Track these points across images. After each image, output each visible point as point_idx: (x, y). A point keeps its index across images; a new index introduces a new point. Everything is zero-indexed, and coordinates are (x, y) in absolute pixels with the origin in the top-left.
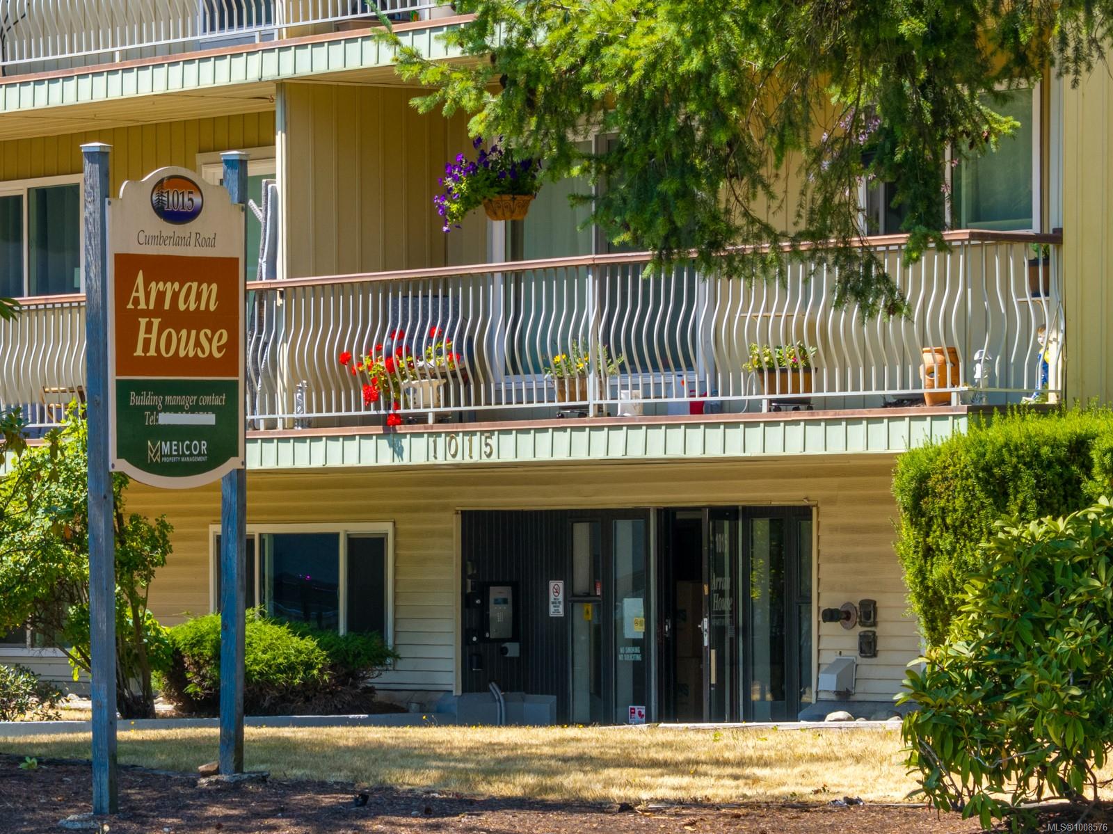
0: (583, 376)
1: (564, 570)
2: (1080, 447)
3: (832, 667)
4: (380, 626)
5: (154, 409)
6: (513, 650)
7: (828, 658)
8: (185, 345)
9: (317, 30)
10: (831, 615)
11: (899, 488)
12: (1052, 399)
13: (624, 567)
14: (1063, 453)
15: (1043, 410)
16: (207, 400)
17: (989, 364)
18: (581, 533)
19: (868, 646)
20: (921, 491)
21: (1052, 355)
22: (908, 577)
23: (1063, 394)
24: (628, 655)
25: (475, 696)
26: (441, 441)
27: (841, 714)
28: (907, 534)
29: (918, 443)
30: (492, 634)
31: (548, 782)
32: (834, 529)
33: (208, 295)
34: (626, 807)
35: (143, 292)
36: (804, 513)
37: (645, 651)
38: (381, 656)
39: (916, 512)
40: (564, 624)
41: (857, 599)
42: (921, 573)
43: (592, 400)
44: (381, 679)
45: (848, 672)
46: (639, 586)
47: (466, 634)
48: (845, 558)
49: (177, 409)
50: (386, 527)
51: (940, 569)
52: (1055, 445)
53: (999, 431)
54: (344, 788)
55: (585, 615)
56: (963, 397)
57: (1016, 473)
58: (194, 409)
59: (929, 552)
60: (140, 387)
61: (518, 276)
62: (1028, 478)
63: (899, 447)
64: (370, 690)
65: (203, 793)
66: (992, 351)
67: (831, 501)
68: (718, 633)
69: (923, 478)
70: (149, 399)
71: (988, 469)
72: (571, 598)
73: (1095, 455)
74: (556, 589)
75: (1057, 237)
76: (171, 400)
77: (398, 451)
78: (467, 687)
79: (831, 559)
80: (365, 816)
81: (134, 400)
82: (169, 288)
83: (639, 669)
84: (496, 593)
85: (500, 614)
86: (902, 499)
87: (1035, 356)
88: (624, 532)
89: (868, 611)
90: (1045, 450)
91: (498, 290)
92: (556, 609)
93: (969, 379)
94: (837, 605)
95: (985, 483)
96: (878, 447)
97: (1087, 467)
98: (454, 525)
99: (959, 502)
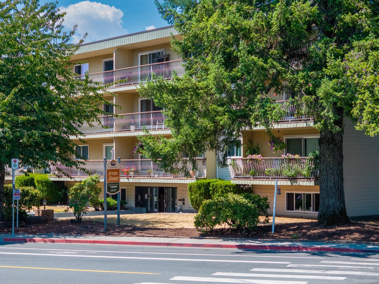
0: (151, 173)
1: (147, 193)
2: (209, 183)
3: (179, 206)
4: (125, 199)
5: (111, 186)
6: (141, 202)
7: (179, 205)
8: (114, 179)
9: (118, 131)
10: (179, 200)
11: (188, 187)
12: (205, 177)
13: (154, 193)
14: (207, 184)
15: (204, 179)
16: (116, 185)
17: (198, 174)
18: (149, 189)
19: (184, 204)
20: (191, 188)
21: (205, 172)
22: (189, 197)
23: (206, 177)
24: (155, 203)
25: (137, 208)
26: (134, 179)
27: (181, 212)
28: (189, 193)
29: (190, 182)
30: (139, 200)
31: (153, 226)
32: (180, 190)
33: (116, 173)
34: (163, 229)
35: (110, 173)
36: (176, 188)
37: (157, 203)
38: (126, 203)
39: (190, 190)
40: (147, 199)
41: (182, 198)
42: (191, 197)
43: (152, 176)
44: (126, 206)
45: (181, 206)
46: (156, 195)
47: (136, 200)
48: (181, 193)
49: (113, 186)
50: (126, 188)
51: (193, 197)
52: (206, 183)
53: (200, 182)
54: (131, 226)
55: (149, 198)
56: (195, 177)
57: (202, 186)
58: (115, 186)
59: (192, 195)
60: (109, 184)
61: (142, 161)
62: (203, 187)
63: (188, 183)
64: (124, 207)
65: (116, 227)
66: (199, 172)
67: (179, 187)
68: (166, 201)
69: (191, 186)
70: (110, 185)
71: (198, 186)
72: (148, 196)
73: (211, 185)
74: (146, 195)
75: (206, 159)
76: (113, 185)
77: (129, 180)
78: (136, 207)
79: (179, 193)
80: (134, 231)
81: (109, 185)
82: (112, 173)
83: (156, 205)
84: (139, 196)
85: (139, 198)
86: (188, 189)
87: (203, 172)
88: (154, 189)
89: (184, 200)
90: (205, 184)
91: (139, 163)
92: (146, 198)
93: (196, 175)
94: (180, 199)
95: (198, 188)
96: (185, 183)
97: (210, 186)
98: (134, 188)
99: (195, 189)
